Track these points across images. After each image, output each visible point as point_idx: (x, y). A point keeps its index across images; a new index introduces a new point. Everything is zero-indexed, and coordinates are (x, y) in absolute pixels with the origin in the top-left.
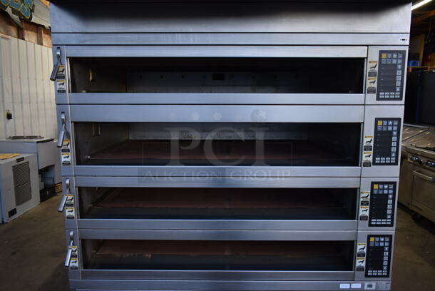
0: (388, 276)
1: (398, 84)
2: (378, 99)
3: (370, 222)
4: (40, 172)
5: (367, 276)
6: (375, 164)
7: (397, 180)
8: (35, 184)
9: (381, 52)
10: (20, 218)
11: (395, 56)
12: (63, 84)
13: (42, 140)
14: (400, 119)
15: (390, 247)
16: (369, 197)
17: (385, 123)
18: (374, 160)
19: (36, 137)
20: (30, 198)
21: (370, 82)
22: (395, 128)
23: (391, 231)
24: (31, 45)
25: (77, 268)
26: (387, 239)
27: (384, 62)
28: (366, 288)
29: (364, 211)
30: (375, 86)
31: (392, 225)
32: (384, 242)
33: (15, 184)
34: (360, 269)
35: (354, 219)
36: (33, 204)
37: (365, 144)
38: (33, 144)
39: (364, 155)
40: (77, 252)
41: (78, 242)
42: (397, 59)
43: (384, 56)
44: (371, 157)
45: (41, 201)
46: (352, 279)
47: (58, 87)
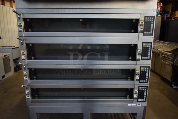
0: (146, 101)
1: (151, 29)
2: (144, 35)
3: (140, 81)
4: (14, 60)
5: (138, 101)
6: (142, 60)
7: (150, 66)
8: (12, 65)
9: (145, 17)
10: (7, 79)
11: (151, 18)
12: (21, 29)
13: (14, 47)
14: (152, 43)
15: (147, 90)
16: (139, 72)
17: (146, 44)
18: (142, 58)
19: (11, 46)
20: (10, 71)
21: (141, 29)
22: (150, 46)
23: (147, 85)
24: (8, 8)
25: (29, 99)
26: (146, 88)
27: (146, 21)
28: (137, 105)
29: (137, 77)
30: (143, 30)
31: (148, 83)
32: (145, 89)
33: (4, 65)
34: (135, 99)
35: (134, 80)
36: (12, 73)
37: (138, 52)
38: (11, 49)
39: (138, 56)
40: (29, 93)
41: (30, 89)
42: (151, 19)
43: (146, 18)
44: (141, 57)
45: (15, 72)
46: (133, 102)
47: (19, 30)
